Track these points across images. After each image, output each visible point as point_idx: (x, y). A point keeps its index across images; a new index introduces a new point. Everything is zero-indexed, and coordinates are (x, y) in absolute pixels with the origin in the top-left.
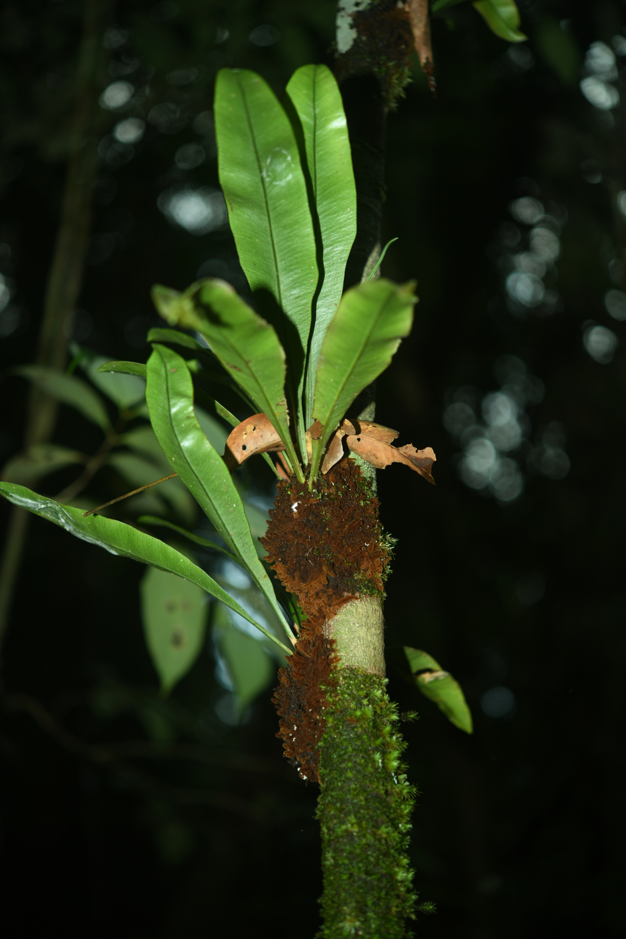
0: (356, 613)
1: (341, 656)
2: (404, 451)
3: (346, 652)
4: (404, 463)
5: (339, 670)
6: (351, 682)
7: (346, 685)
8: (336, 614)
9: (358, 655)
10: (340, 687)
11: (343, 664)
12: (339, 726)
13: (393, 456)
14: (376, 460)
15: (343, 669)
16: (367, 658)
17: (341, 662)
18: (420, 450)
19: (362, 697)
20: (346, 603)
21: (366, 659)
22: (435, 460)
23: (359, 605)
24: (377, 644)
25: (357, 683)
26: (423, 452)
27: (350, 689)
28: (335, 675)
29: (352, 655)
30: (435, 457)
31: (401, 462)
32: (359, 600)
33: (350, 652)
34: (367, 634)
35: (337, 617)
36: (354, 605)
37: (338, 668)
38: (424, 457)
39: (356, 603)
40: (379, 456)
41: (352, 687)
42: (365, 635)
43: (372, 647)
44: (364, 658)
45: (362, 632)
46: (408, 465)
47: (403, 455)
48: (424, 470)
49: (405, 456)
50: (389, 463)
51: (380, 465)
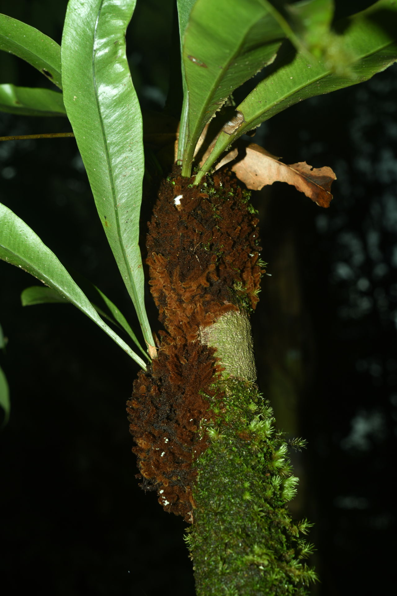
0: (237, 324)
1: (225, 365)
2: (296, 168)
3: (230, 362)
4: (290, 183)
5: (224, 380)
6: (240, 394)
7: (234, 396)
9: (244, 368)
10: (227, 398)
11: (228, 374)
12: (228, 440)
13: (279, 172)
14: (254, 177)
15: (228, 379)
17: (225, 371)
18: (316, 167)
19: (253, 412)
20: (226, 312)
22: (336, 179)
23: (239, 316)
25: (247, 397)
26: (320, 170)
27: (239, 401)
28: (219, 385)
29: (236, 366)
30: (335, 176)
31: (286, 181)
32: (239, 312)
33: (234, 363)
35: (216, 325)
37: (223, 378)
38: (321, 175)
39: (236, 314)
40: (260, 173)
45: (245, 345)
46: (295, 186)
47: (295, 172)
48: (320, 188)
49: (296, 173)
50: (270, 183)
51: (258, 184)
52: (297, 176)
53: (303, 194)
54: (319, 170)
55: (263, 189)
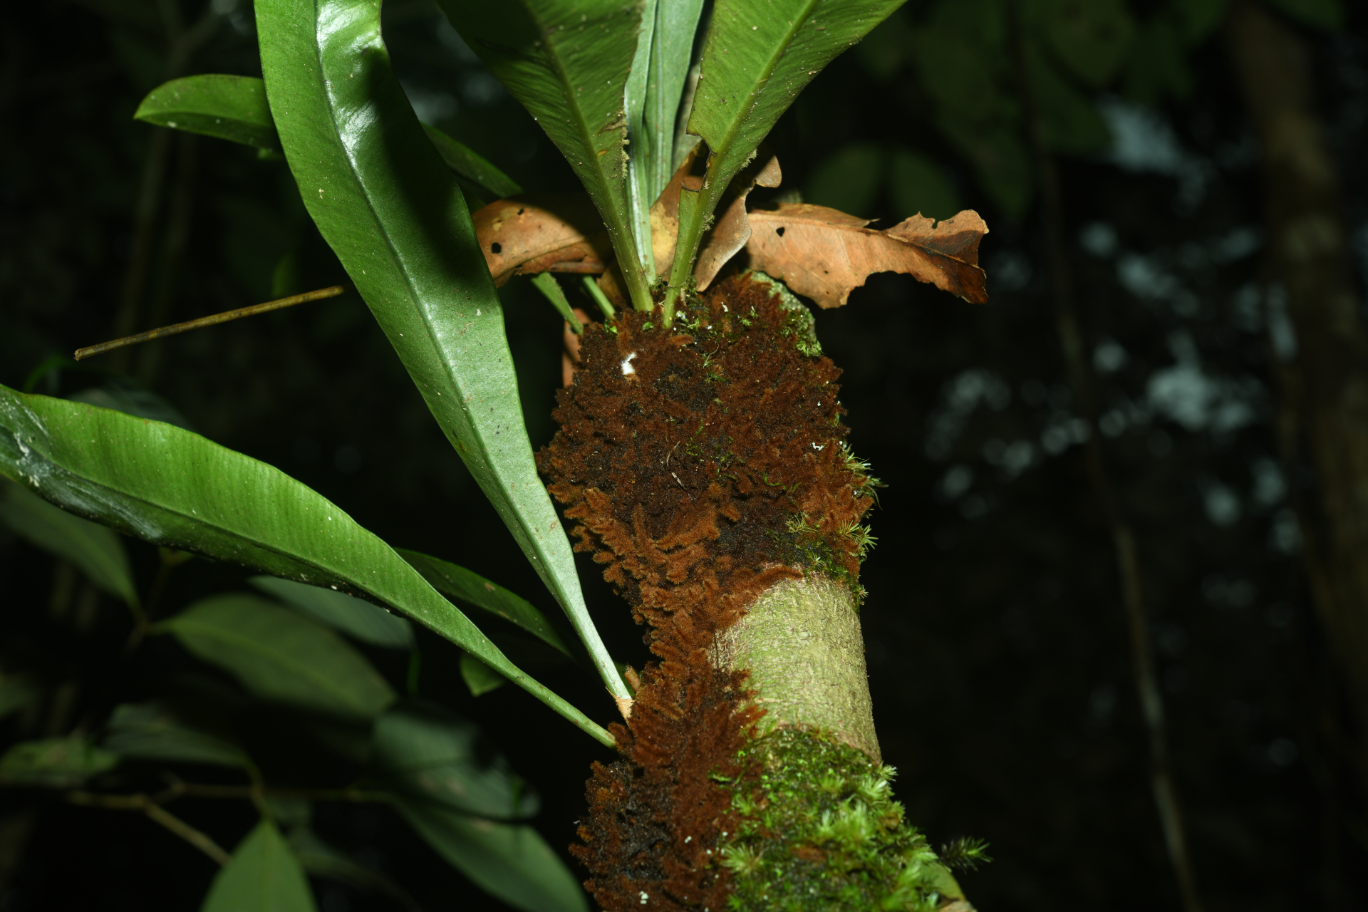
0: (799, 609)
1: (767, 704)
2: (902, 233)
3: (779, 694)
4: (900, 269)
5: (765, 737)
6: (801, 761)
7: (786, 768)
8: (743, 614)
9: (813, 702)
10: (770, 775)
11: (773, 722)
12: (773, 870)
13: (871, 255)
14: (824, 279)
15: (773, 733)
16: (836, 710)
17: (766, 717)
18: (943, 219)
19: (834, 796)
20: (769, 586)
21: (833, 712)
22: (987, 231)
23: (803, 591)
24: (857, 686)
25: (817, 764)
26: (953, 222)
27: (797, 778)
28: (753, 751)
29: (795, 701)
30: (985, 226)
31: (891, 268)
32: (804, 580)
33: (790, 694)
34: (830, 660)
35: (747, 620)
36: (792, 589)
37: (761, 733)
38: (955, 232)
39: (795, 587)
40: (831, 265)
41: (803, 773)
42: (826, 659)
43: (846, 688)
44: (828, 710)
45: (820, 651)
46: (912, 272)
47: (900, 241)
48: (957, 261)
49: (904, 244)
50: (859, 281)
51: (836, 291)
52: (907, 249)
53: (932, 285)
54: (950, 223)
55: (849, 299)
